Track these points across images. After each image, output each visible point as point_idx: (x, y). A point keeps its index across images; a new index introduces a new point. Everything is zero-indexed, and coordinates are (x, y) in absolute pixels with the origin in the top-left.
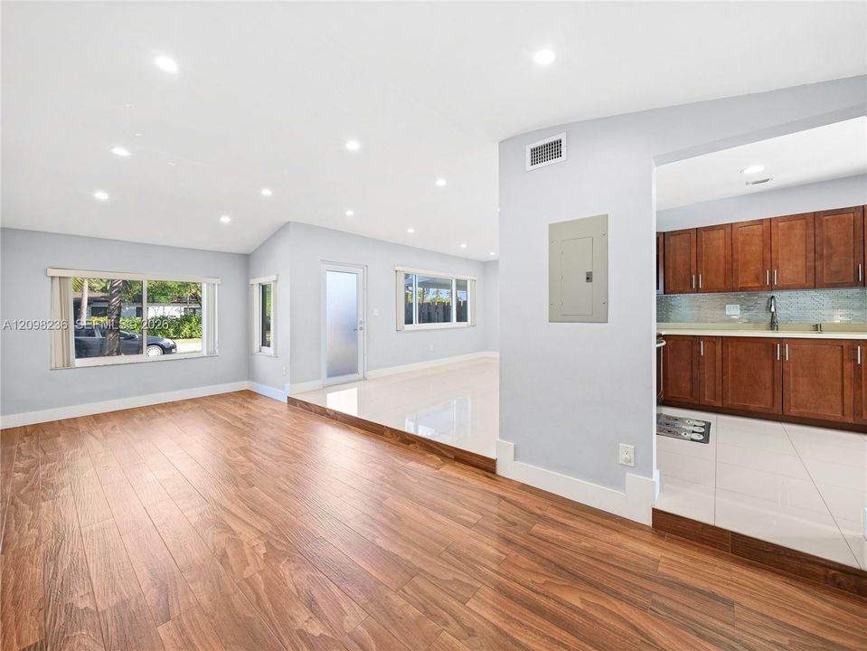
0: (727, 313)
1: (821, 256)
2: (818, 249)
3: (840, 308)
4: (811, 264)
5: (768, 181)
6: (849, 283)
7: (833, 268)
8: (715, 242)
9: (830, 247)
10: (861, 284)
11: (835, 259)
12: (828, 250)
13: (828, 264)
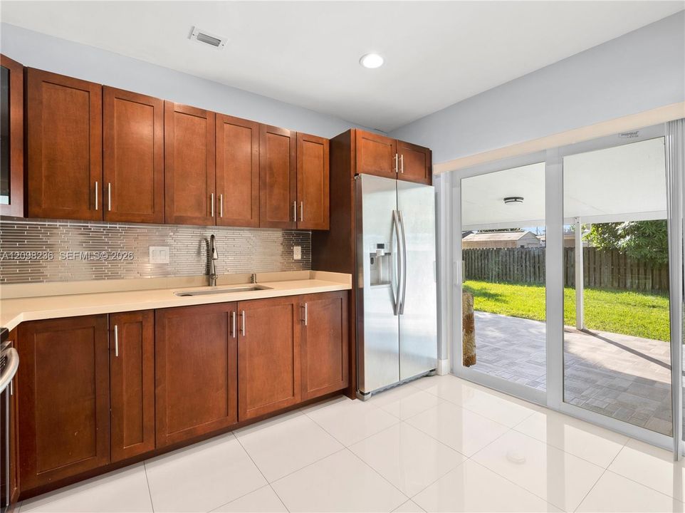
0: (152, 261)
1: (265, 184)
2: (262, 174)
4: (255, 193)
5: (217, 46)
6: (286, 223)
7: (274, 202)
8: (137, 125)
9: (272, 174)
10: (294, 225)
11: (276, 191)
12: (270, 178)
13: (271, 196)
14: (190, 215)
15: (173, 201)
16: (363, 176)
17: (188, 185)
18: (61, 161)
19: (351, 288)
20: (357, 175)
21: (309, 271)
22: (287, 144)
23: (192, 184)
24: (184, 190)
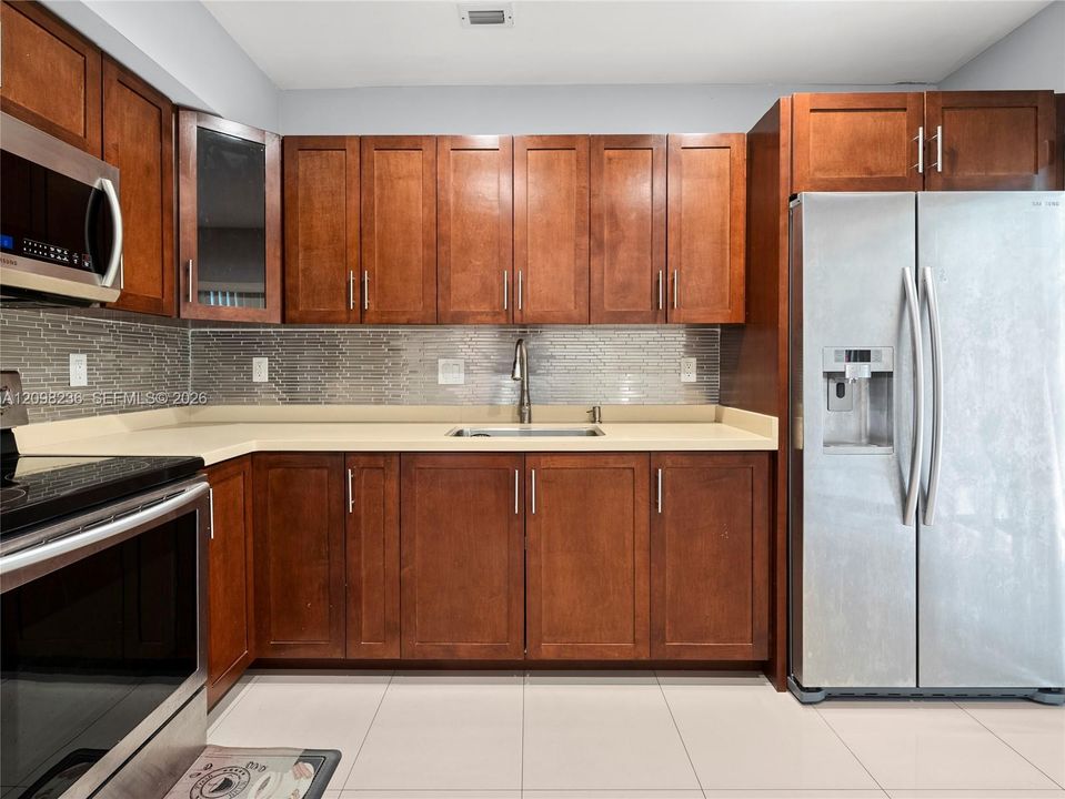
0: (442, 379)
1: (600, 244)
2: (595, 228)
3: (629, 369)
4: (583, 262)
5: (503, 21)
6: (644, 315)
7: (619, 277)
8: (401, 181)
9: (615, 224)
10: (660, 316)
11: (622, 255)
12: (611, 232)
13: (612, 265)
14: (473, 308)
15: (449, 288)
16: (805, 196)
17: (471, 262)
18: (317, 248)
19: (774, 446)
20: (793, 197)
21: (714, 406)
22: (646, 162)
23: (476, 260)
24: (464, 270)
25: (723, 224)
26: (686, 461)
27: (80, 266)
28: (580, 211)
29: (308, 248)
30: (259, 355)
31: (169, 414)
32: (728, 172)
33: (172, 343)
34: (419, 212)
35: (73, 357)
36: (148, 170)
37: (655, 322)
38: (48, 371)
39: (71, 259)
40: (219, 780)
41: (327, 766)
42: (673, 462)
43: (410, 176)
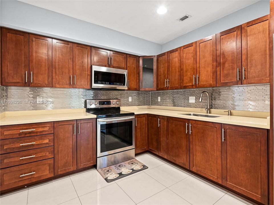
0: (190, 101)
1: (220, 64)
2: (218, 59)
4: (214, 69)
5: (188, 17)
6: (234, 82)
7: (225, 72)
8: (174, 59)
9: (224, 57)
10: (240, 82)
11: (227, 65)
12: (223, 59)
13: (223, 69)
14: (188, 85)
15: (183, 80)
17: (187, 74)
19: (268, 127)
22: (234, 36)
23: (189, 73)
24: (186, 76)
25: (266, 47)
26: (233, 128)
27: (121, 85)
28: (213, 55)
29: (160, 76)
30: (159, 96)
31: (146, 107)
32: (268, 29)
33: (147, 94)
34: (177, 65)
35: (129, 97)
36: (134, 68)
37: (237, 84)
38: (126, 99)
39: (120, 84)
40: (132, 163)
41: (144, 168)
42: (229, 127)
43: (176, 57)
